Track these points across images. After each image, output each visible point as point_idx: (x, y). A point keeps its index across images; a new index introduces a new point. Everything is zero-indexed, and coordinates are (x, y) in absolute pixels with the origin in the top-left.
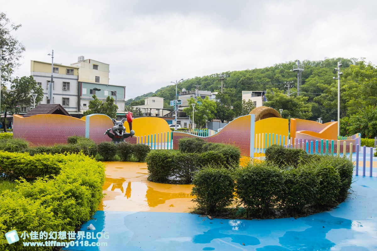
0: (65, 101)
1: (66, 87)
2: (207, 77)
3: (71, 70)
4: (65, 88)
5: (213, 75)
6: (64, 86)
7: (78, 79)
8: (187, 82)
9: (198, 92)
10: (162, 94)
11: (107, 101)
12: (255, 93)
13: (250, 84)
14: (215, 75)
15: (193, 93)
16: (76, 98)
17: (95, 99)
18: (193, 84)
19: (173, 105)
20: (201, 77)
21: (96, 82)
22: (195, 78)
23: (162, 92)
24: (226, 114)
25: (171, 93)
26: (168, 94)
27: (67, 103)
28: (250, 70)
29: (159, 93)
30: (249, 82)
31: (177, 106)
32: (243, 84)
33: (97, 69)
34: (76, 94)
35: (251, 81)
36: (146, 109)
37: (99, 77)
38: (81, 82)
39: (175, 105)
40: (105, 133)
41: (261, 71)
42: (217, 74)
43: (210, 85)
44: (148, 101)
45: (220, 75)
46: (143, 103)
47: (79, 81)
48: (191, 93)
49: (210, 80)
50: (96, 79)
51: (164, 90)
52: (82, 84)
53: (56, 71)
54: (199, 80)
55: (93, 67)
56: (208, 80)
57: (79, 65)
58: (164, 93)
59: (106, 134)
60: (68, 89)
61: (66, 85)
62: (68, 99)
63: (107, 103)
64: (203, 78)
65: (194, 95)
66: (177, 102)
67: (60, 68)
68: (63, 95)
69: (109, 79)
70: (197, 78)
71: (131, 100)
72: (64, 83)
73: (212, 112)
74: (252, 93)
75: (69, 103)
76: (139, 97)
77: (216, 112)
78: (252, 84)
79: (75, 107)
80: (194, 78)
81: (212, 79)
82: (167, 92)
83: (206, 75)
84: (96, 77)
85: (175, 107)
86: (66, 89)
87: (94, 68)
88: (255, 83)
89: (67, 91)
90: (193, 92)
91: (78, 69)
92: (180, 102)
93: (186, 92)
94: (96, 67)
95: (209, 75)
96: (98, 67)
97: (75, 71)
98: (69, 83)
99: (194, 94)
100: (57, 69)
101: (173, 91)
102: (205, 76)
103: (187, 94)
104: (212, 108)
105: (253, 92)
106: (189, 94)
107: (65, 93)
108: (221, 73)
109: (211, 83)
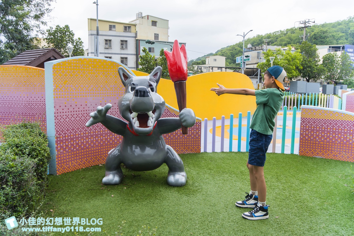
0: (123, 61)
1: (124, 46)
2: (270, 35)
3: (128, 27)
4: (122, 47)
5: (276, 32)
6: (122, 44)
7: (136, 37)
8: (249, 41)
9: (266, 47)
10: (223, 54)
11: (161, 56)
12: (333, 47)
13: (324, 38)
14: (278, 32)
15: (260, 49)
16: (135, 57)
17: (145, 53)
18: (255, 42)
19: (239, 62)
20: (264, 35)
21: (155, 39)
22: (257, 37)
23: (223, 52)
24: (314, 70)
25: (232, 53)
26: (229, 54)
27: (126, 63)
28: (319, 25)
29: (220, 53)
30: (323, 35)
31: (244, 62)
32: (315, 39)
33: (156, 26)
34: (135, 53)
35: (325, 35)
36: (208, 68)
37: (158, 34)
38: (140, 40)
39: (242, 61)
40: (91, 119)
41: (332, 25)
42: (280, 31)
43: (274, 43)
44: (209, 60)
45: (284, 31)
46: (204, 63)
47: (137, 39)
48: (258, 49)
49: (273, 37)
50: (155, 36)
51: (224, 50)
52: (140, 41)
53: (113, 29)
54: (261, 38)
55: (152, 23)
56: (270, 37)
57: (137, 22)
58: (224, 53)
59: (92, 124)
60: (126, 47)
61: (124, 43)
62: (126, 58)
63: (161, 57)
64: (265, 35)
65: (262, 51)
66: (245, 58)
67: (117, 25)
68: (121, 54)
69: (168, 36)
70: (258, 36)
71: (192, 61)
72: (122, 41)
73: (297, 68)
74: (328, 48)
75: (127, 63)
76: (200, 58)
77: (302, 68)
78: (327, 38)
79: (134, 66)
80: (255, 36)
81: (276, 37)
82: (227, 52)
83: (269, 33)
84: (155, 34)
85: (242, 64)
86: (124, 48)
87: (152, 25)
88: (330, 36)
89: (125, 50)
90: (261, 47)
91: (135, 25)
92: (248, 58)
93: (252, 48)
94: (155, 24)
95: (272, 32)
96: (157, 23)
97: (133, 28)
98: (126, 41)
99: (262, 49)
100: (114, 26)
101: (234, 50)
102: (267, 34)
103: (254, 50)
104: (297, 62)
105: (330, 47)
106: (256, 50)
107: (123, 52)
108: (285, 30)
109: (274, 41)
